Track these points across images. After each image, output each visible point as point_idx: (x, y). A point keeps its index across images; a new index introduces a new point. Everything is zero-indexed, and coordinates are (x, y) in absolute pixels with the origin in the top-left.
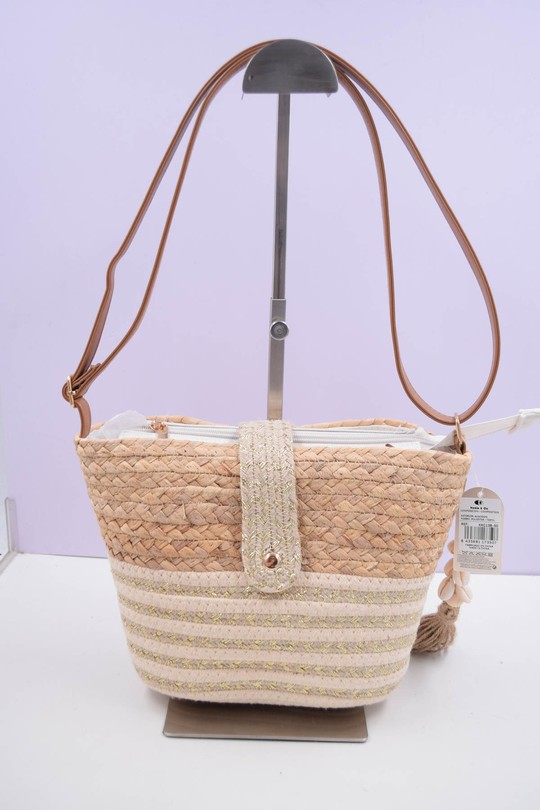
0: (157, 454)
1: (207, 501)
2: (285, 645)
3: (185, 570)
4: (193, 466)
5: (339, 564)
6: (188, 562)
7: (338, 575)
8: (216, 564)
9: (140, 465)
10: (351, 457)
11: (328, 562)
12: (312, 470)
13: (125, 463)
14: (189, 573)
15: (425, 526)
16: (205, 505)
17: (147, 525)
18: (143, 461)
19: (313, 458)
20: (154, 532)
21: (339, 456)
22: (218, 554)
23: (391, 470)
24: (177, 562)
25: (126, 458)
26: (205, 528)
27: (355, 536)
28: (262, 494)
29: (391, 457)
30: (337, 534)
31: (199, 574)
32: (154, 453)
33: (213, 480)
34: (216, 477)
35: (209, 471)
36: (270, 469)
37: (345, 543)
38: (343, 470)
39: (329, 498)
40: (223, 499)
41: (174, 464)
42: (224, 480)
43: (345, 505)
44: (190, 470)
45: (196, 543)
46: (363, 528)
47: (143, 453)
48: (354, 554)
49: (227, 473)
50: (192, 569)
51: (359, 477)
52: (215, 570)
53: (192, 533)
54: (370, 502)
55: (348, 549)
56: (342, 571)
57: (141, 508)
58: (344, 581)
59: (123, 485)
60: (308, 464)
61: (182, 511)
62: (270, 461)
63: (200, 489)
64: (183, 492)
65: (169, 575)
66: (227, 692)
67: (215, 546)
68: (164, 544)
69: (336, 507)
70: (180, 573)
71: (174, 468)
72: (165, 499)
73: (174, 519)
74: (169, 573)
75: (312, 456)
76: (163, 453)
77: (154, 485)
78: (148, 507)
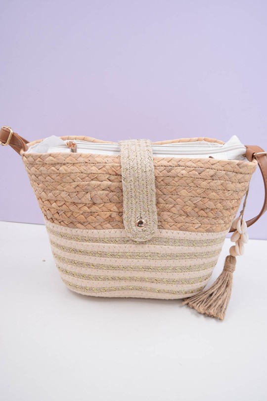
0: (73, 162)
1: (103, 190)
2: (147, 269)
3: (91, 229)
4: (94, 169)
5: (179, 225)
6: (92, 224)
7: (178, 231)
8: (108, 225)
9: (62, 169)
10: (189, 164)
11: (173, 224)
12: (165, 172)
13: (53, 168)
14: (93, 230)
15: (229, 204)
16: (102, 192)
17: (67, 204)
18: (64, 166)
19: (166, 165)
20: (72, 208)
21: (181, 163)
22: (110, 219)
23: (212, 172)
24: (85, 224)
25: (54, 165)
26: (103, 204)
27: (189, 209)
28: (135, 186)
29: (212, 164)
30: (178, 209)
31: (99, 231)
32: (70, 162)
33: (107, 177)
34: (108, 176)
35: (104, 173)
36: (140, 171)
37: (183, 213)
38: (184, 172)
39: (175, 188)
40: (112, 188)
41: (83, 168)
42: (112, 178)
43: (183, 192)
44: (93, 172)
45: (97, 214)
46: (194, 206)
47: (64, 162)
48: (188, 220)
49: (114, 173)
50: (95, 228)
51: (193, 176)
52: (108, 228)
53: (95, 208)
54: (199, 191)
55: (184, 217)
56: (180, 229)
57: (63, 194)
58: (181, 235)
59: (53, 181)
60: (163, 168)
61: (88, 196)
62: (140, 167)
63: (99, 183)
64: (89, 185)
65: (81, 232)
66: (114, 292)
67: (108, 216)
68: (78, 215)
69: (179, 193)
70: (87, 230)
71: (83, 171)
72: (78, 189)
73: (83, 200)
74: (81, 230)
75: (165, 163)
76: (76, 162)
77: (71, 181)
78: (68, 194)
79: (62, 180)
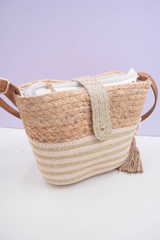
0: (62, 98)
1: (80, 113)
2: (105, 155)
3: (74, 140)
4: (74, 100)
5: (121, 125)
6: (75, 137)
7: (121, 128)
8: (84, 135)
9: (56, 104)
10: (124, 87)
11: (118, 124)
12: (112, 94)
13: (50, 104)
14: (75, 141)
16: (80, 114)
17: (59, 127)
18: (57, 102)
20: (62, 129)
21: (120, 88)
22: (85, 131)
23: (136, 90)
24: (71, 138)
25: (50, 102)
26: (80, 122)
27: (126, 114)
28: (99, 106)
29: (136, 86)
30: (121, 115)
31: (79, 140)
32: (61, 98)
33: (82, 104)
35: (81, 101)
36: (101, 96)
37: (123, 117)
38: (123, 92)
39: (118, 103)
40: (86, 110)
41: (68, 100)
42: (85, 103)
43: (123, 104)
44: (75, 102)
45: (78, 129)
46: (129, 111)
47: (57, 98)
48: (126, 120)
49: (86, 101)
50: (77, 139)
51: (127, 94)
52: (84, 137)
53: (76, 126)
54: (131, 102)
55: (123, 119)
56: (122, 127)
57: (57, 121)
59: (49, 113)
60: (111, 92)
61: (73, 119)
62: (100, 93)
63: (78, 108)
64: (72, 111)
67: (84, 129)
68: (67, 133)
69: (120, 106)
70: (72, 141)
71: (69, 102)
72: (67, 115)
73: (70, 122)
74: (68, 143)
75: (111, 89)
76: (64, 97)
77: (62, 110)
78: (60, 120)
79: (56, 112)
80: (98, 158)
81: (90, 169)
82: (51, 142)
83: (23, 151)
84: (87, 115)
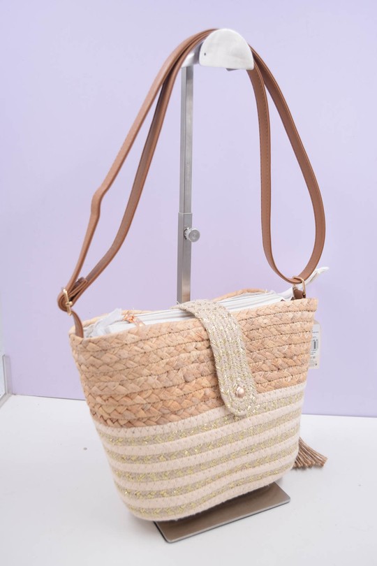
1: (193, 362)
2: (249, 450)
3: (187, 417)
4: (180, 339)
5: (273, 383)
6: (188, 410)
7: (274, 391)
8: (204, 407)
9: (147, 347)
10: (268, 311)
11: (266, 384)
12: (248, 325)
13: (136, 348)
14: (189, 419)
16: (192, 365)
17: (156, 391)
18: (149, 343)
20: (162, 396)
21: (260, 313)
22: (205, 399)
23: (291, 315)
24: (180, 413)
25: (136, 343)
26: (195, 381)
27: (280, 361)
28: (226, 348)
29: (289, 307)
30: (269, 364)
31: (196, 417)
32: (154, 336)
33: (194, 346)
34: (194, 344)
35: (191, 341)
37: (275, 368)
38: (265, 321)
39: (260, 341)
40: (202, 357)
41: (168, 340)
42: (199, 345)
43: (269, 343)
44: (180, 342)
45: (191, 395)
46: (283, 356)
47: (147, 337)
48: (280, 374)
49: (201, 339)
50: (192, 415)
51: (275, 323)
52: (205, 411)
53: (187, 388)
54: (285, 338)
55: (276, 372)
56: (276, 388)
57: (152, 380)
58: (279, 393)
59: (136, 365)
60: (244, 322)
61: (180, 374)
62: (225, 325)
63: (188, 354)
64: (178, 360)
66: (214, 498)
67: (202, 395)
68: (170, 403)
69: (266, 346)
70: (183, 421)
71: (169, 343)
72: (168, 368)
73: (176, 381)
74: (176, 423)
75: (244, 316)
76: (160, 334)
77: (159, 359)
78: (157, 377)
79: (149, 361)
80: (238, 454)
81: (224, 481)
82: (143, 424)
83: (86, 449)
84: (206, 367)
